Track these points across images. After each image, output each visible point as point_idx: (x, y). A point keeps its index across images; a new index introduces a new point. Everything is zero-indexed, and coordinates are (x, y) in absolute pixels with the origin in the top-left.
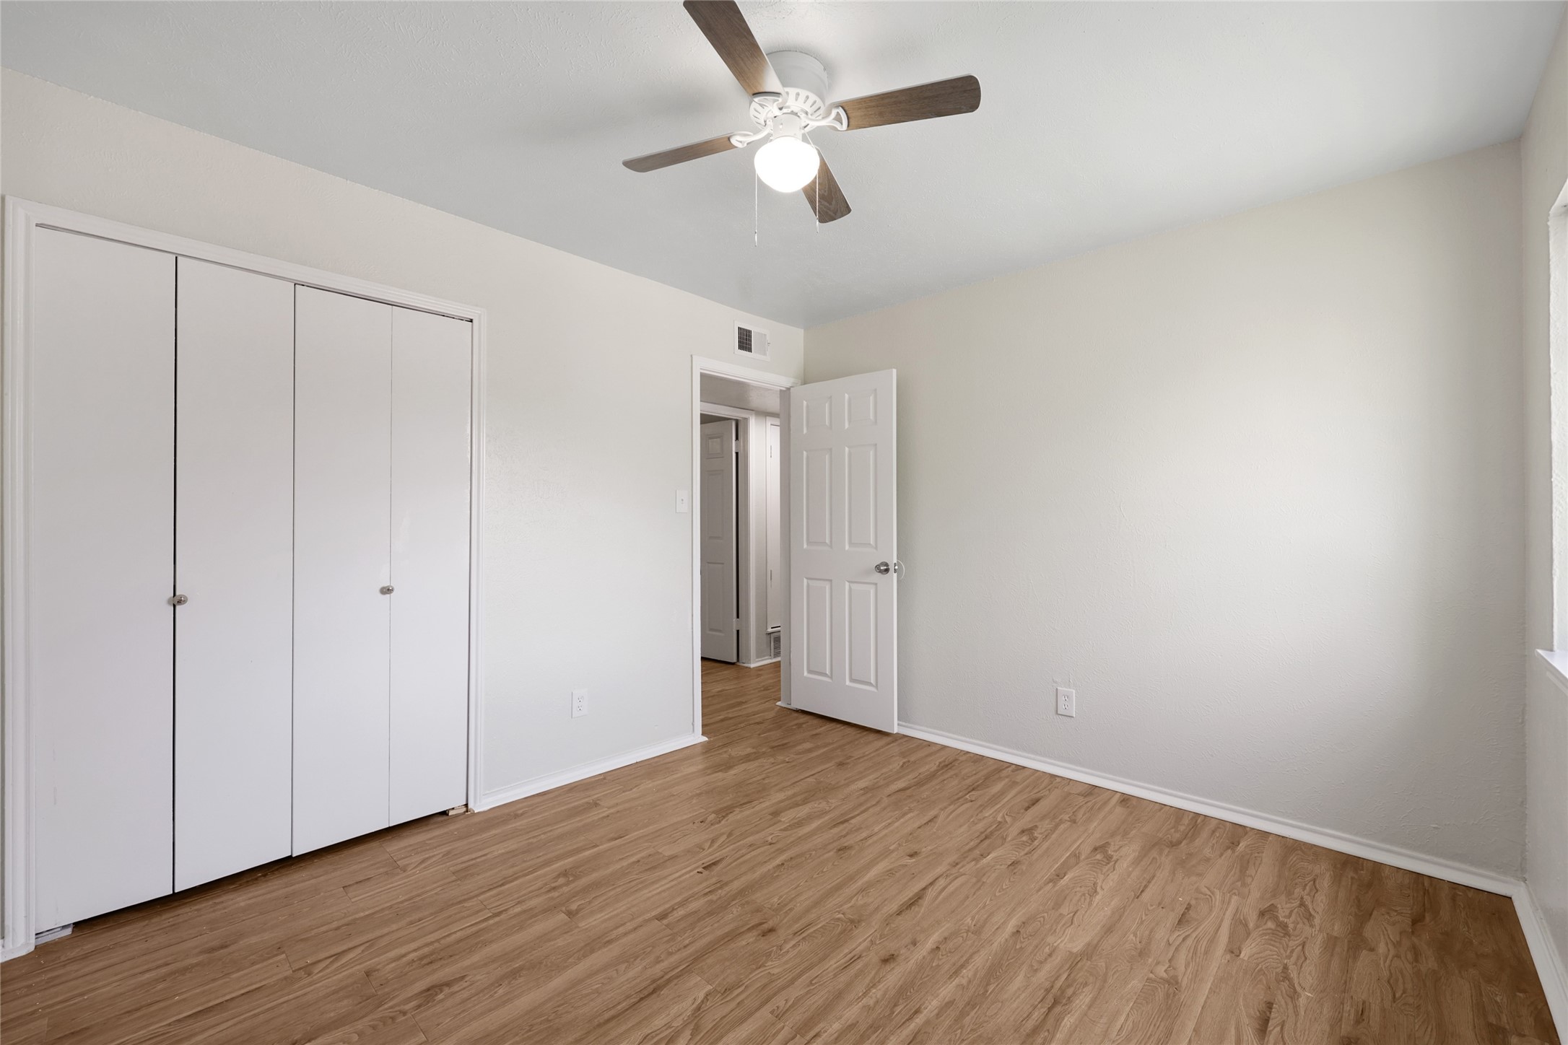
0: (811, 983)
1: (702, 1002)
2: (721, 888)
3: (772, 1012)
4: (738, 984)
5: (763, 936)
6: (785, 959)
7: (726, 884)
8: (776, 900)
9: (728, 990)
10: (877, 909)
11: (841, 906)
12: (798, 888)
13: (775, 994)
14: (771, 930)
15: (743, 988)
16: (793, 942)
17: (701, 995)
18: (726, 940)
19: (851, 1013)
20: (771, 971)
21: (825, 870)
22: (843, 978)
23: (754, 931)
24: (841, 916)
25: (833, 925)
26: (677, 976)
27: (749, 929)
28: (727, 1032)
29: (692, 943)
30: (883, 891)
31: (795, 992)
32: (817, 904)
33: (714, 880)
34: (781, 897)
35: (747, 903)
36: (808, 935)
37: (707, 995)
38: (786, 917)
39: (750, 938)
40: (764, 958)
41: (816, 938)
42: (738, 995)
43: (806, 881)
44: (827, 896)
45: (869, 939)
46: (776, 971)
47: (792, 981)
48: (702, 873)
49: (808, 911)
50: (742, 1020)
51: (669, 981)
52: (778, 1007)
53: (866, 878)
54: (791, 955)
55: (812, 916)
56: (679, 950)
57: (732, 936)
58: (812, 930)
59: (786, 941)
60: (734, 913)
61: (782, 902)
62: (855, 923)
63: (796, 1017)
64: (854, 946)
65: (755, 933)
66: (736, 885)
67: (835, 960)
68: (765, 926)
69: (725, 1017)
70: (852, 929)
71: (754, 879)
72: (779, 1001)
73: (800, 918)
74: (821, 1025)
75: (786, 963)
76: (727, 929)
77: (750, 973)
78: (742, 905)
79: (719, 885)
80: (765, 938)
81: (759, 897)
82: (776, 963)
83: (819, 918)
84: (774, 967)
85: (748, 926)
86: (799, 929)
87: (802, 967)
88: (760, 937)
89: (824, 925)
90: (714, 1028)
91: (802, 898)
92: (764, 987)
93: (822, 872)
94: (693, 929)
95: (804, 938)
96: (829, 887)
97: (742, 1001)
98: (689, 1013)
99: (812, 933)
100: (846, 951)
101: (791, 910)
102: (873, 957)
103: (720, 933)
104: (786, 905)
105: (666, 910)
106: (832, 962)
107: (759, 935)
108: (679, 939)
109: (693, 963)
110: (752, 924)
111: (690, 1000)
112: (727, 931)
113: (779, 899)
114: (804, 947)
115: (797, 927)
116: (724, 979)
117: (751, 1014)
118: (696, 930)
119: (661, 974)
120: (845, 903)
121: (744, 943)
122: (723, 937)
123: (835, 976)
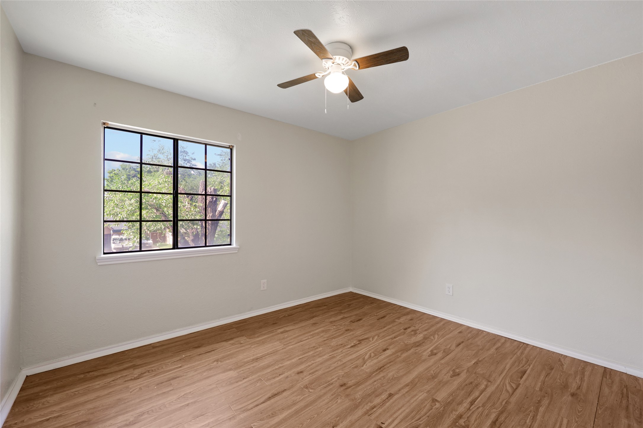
0: (329, 367)
1: (364, 365)
2: (368, 411)
3: (342, 361)
4: (353, 368)
5: (345, 384)
6: (337, 375)
7: (366, 413)
8: (339, 401)
9: (356, 367)
10: (293, 393)
11: (309, 396)
12: (327, 407)
13: (341, 365)
14: (342, 386)
15: (351, 367)
16: (333, 380)
17: (365, 366)
18: (360, 383)
19: (319, 360)
20: (342, 371)
21: (309, 420)
22: (318, 368)
23: (349, 386)
24: (310, 391)
25: (316, 386)
26: (374, 372)
27: (351, 387)
28: (354, 358)
29: (373, 382)
30: (284, 403)
31: (335, 365)
32: (320, 397)
33: (373, 417)
34: (336, 402)
35: (353, 400)
36: (327, 383)
37: (363, 366)
38: (335, 391)
39: (350, 383)
40: (345, 375)
41: (324, 382)
42: (353, 365)
43: (322, 412)
44: (313, 402)
45: (303, 380)
46: (341, 371)
47: (335, 368)
48: (382, 423)
49: (325, 394)
50: (351, 360)
51: (377, 370)
52: (340, 362)
53: (290, 411)
54: (335, 376)
55: (323, 391)
56: (377, 380)
57: (358, 384)
58: (325, 385)
59: (336, 381)
60: (358, 395)
61: (336, 399)
62: (306, 387)
63: (334, 360)
64: (310, 378)
65: (348, 385)
66: (359, 412)
67: (319, 373)
68: (344, 388)
69: (356, 361)
70: (309, 384)
71: (351, 415)
72: (340, 363)
73: (329, 390)
74: (328, 358)
75: (337, 373)
76: (360, 387)
77: (349, 371)
78: (355, 399)
79: (370, 413)
80: (344, 383)
81: (347, 403)
82: (340, 374)
83: (321, 390)
84: (341, 373)
85: (351, 388)
86: (330, 386)
87: (331, 372)
88: (346, 383)
89: (319, 387)
90: (359, 359)
91: (326, 401)
92: (345, 367)
93: (311, 419)
94: (375, 388)
95: (329, 382)
96: (310, 407)
97: (351, 364)
98: (367, 363)
99: (325, 384)
100: (314, 376)
101: (332, 395)
102: (305, 374)
103: (363, 386)
104: (334, 398)
105: (391, 399)
106: (320, 373)
107: (347, 384)
108: (379, 385)
109: (371, 375)
110: (350, 389)
111: (368, 365)
112: (360, 386)
113: (337, 401)
114: (329, 379)
115: (331, 387)
116: (358, 370)
117: (349, 361)
118: (373, 388)
119: (381, 373)
120: (306, 397)
121: (353, 381)
122: (361, 384)
123: (321, 369)
